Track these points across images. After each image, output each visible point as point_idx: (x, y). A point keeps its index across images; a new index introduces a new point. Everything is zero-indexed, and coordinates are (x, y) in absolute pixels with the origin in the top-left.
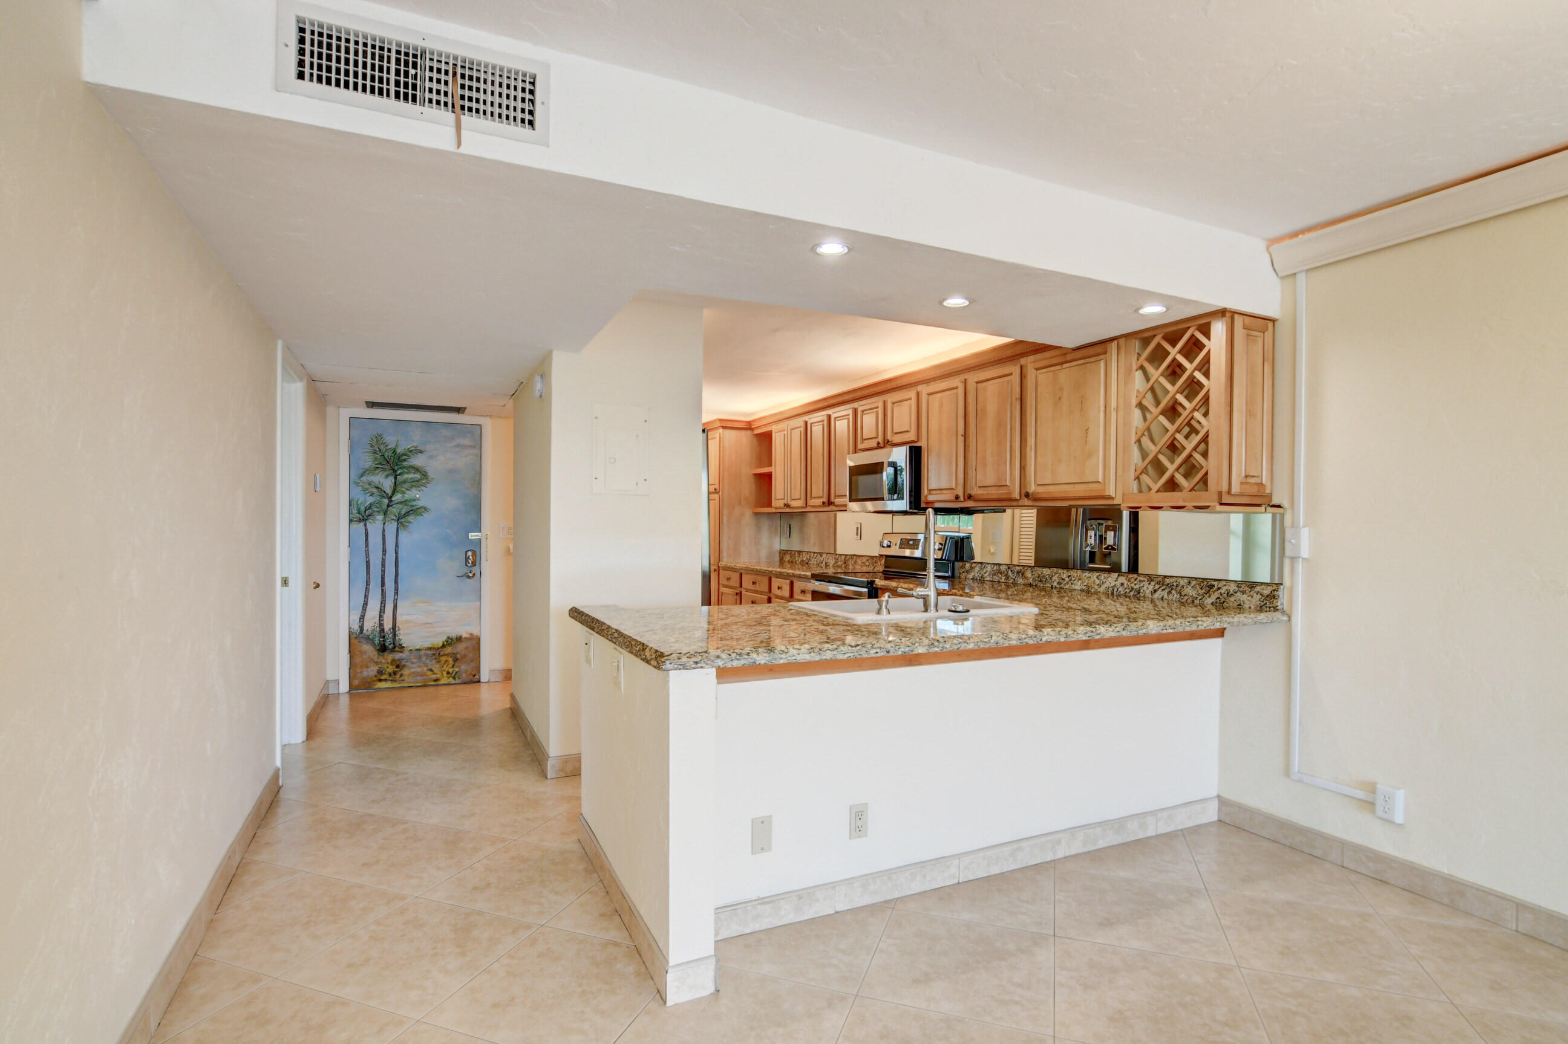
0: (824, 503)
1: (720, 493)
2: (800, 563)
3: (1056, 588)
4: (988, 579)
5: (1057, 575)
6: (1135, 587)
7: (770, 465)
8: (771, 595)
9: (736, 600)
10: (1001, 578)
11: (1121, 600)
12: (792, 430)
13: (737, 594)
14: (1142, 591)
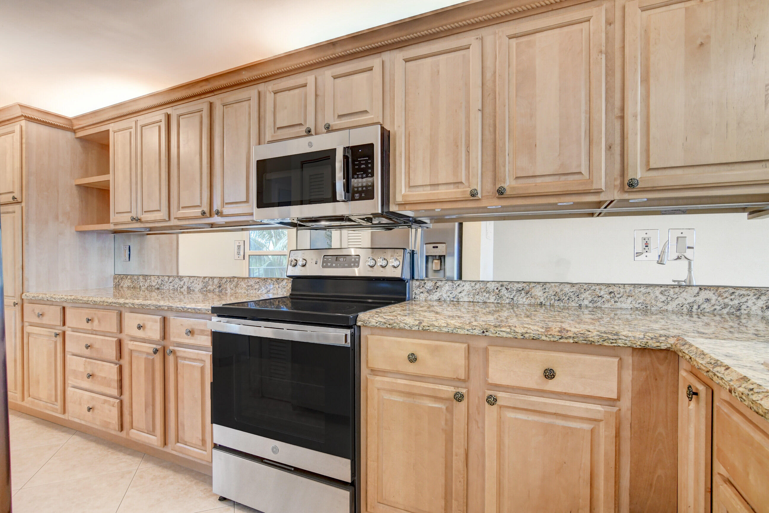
0: (204, 213)
1: (23, 204)
2: (147, 289)
3: (587, 307)
4: (466, 299)
5: (590, 291)
6: (731, 303)
7: (107, 172)
8: (122, 336)
9: (56, 343)
10: (489, 298)
11: (705, 319)
12: (142, 127)
13: (57, 335)
14: (744, 307)
